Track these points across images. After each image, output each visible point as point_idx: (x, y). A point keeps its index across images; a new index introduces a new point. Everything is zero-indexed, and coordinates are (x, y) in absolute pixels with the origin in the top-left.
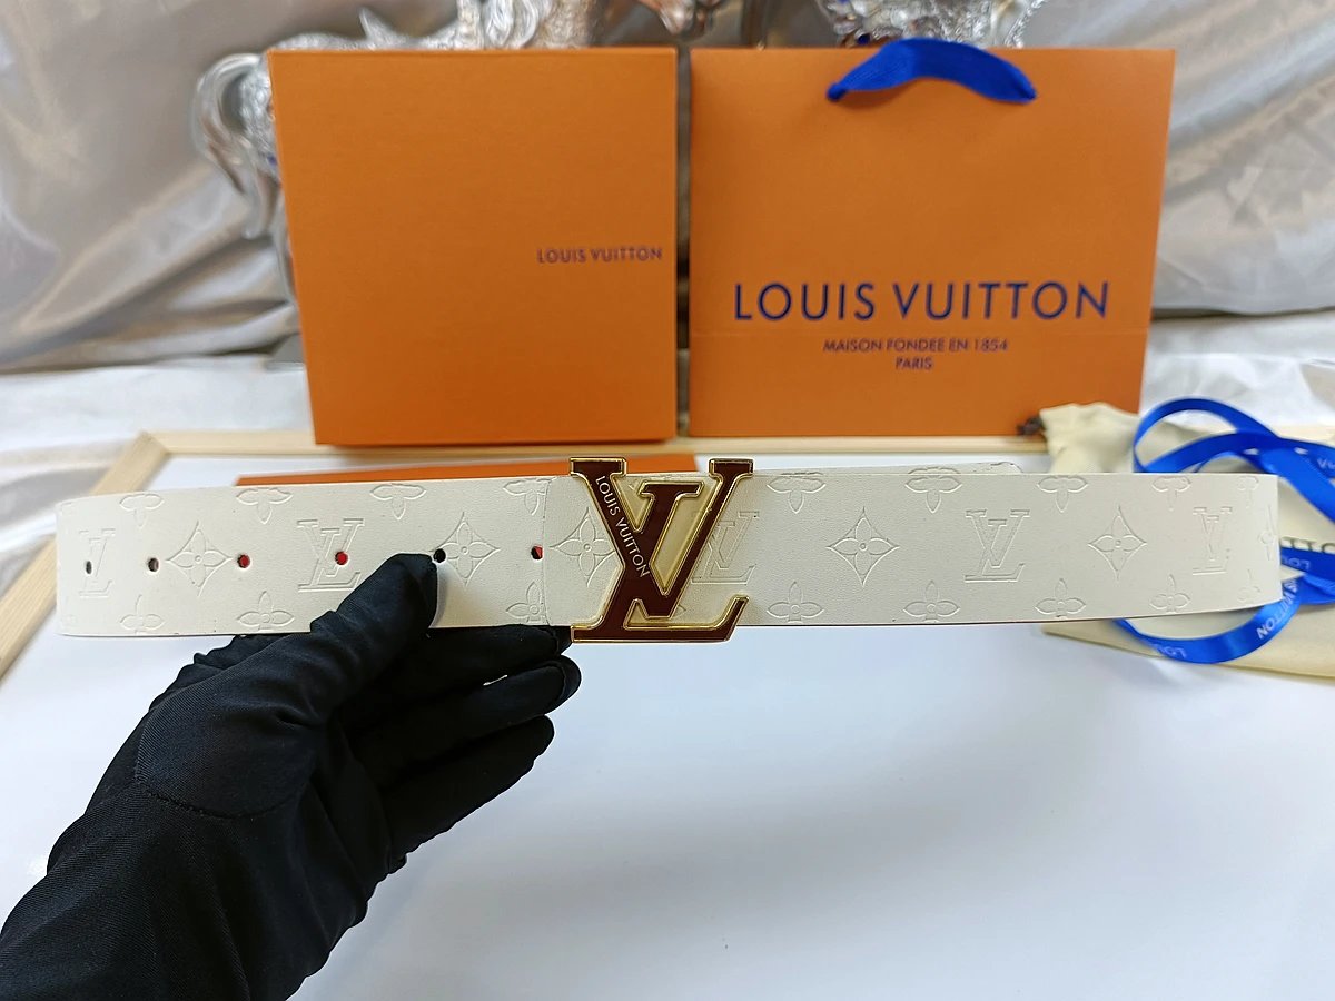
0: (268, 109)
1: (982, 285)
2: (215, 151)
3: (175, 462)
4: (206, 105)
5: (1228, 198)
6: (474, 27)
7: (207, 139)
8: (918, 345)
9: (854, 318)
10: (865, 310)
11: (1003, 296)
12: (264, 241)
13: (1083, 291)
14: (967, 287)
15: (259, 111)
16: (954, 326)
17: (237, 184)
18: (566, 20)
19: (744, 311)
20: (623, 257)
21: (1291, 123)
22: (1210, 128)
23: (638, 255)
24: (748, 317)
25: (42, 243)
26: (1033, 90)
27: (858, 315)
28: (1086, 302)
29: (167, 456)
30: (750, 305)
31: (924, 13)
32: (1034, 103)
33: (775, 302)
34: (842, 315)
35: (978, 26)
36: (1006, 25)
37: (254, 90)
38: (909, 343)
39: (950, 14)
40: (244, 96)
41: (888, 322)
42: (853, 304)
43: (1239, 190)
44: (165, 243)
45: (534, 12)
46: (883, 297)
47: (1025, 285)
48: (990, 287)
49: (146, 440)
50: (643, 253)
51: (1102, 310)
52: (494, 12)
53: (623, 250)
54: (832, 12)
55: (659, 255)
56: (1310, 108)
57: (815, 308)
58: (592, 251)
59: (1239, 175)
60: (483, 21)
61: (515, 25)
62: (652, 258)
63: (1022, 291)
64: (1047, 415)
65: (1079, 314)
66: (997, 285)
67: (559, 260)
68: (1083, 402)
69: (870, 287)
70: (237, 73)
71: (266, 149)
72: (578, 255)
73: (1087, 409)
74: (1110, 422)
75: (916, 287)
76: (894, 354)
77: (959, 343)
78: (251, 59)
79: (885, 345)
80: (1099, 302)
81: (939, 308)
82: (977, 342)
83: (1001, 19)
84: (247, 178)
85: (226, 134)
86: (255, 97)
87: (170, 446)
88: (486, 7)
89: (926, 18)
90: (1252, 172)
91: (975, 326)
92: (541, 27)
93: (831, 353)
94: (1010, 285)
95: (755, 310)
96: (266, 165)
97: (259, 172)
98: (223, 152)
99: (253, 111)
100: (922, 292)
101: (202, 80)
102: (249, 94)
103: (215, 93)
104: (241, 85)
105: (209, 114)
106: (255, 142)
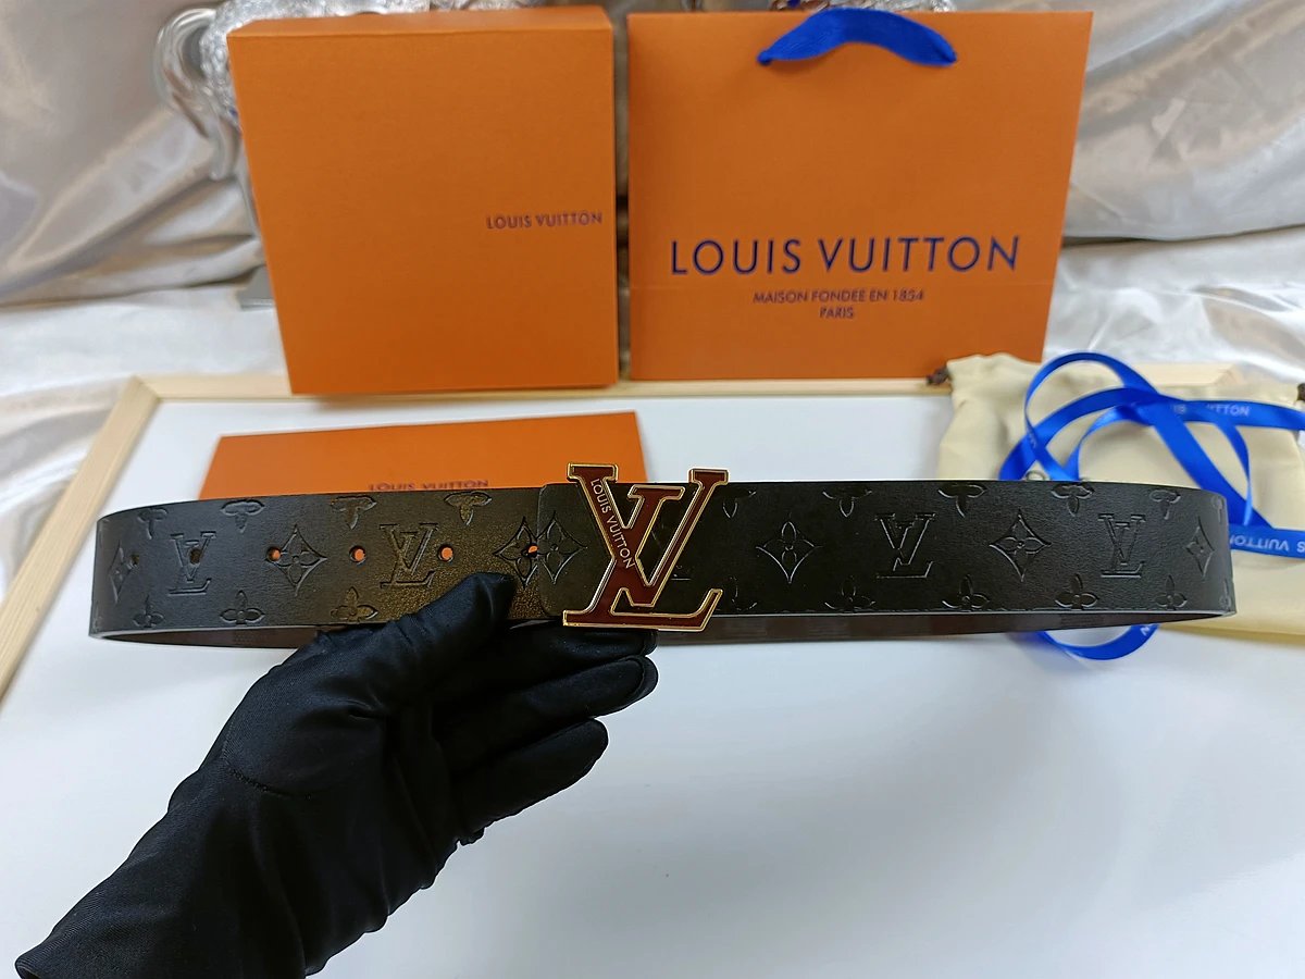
0: (227, 67)
1: (902, 240)
2: (178, 99)
3: (167, 409)
4: (167, 57)
5: (1152, 132)
7: (170, 89)
8: (841, 296)
9: (781, 272)
10: (792, 264)
11: (921, 250)
12: (230, 180)
13: (995, 245)
14: (888, 241)
15: (219, 68)
16: (874, 279)
17: (200, 129)
19: (679, 266)
20: (566, 221)
21: (1218, 55)
22: (1139, 59)
23: (580, 220)
24: (684, 271)
25: (22, 188)
26: (954, 53)
27: (785, 269)
28: (997, 254)
29: (158, 401)
30: (684, 261)
32: (954, 65)
33: (709, 257)
34: (770, 269)
37: (213, 47)
38: (833, 294)
40: (203, 51)
41: (813, 274)
42: (780, 258)
43: (1162, 125)
44: (136, 186)
46: (809, 252)
47: (942, 239)
48: (909, 241)
49: (137, 384)
50: (584, 217)
51: (1012, 262)
53: (566, 216)
55: (600, 220)
56: (1237, 40)
57: (745, 264)
58: (537, 217)
59: (1164, 109)
62: (593, 221)
63: (938, 244)
64: (952, 365)
65: (990, 267)
66: (916, 240)
67: (507, 227)
68: (987, 354)
69: (797, 242)
70: (195, 26)
71: (227, 103)
72: (524, 222)
73: (989, 360)
74: (1012, 371)
75: (840, 242)
76: (819, 305)
77: (879, 294)
78: (209, 13)
79: (810, 296)
80: (1010, 255)
81: (861, 261)
82: (895, 292)
84: (210, 122)
85: (188, 85)
86: (214, 54)
87: (160, 392)
90: (1177, 105)
91: (895, 278)
93: (760, 304)
94: (927, 240)
95: (690, 265)
96: (229, 115)
97: (222, 119)
98: (186, 101)
99: (214, 68)
100: (845, 247)
101: (162, 33)
102: (207, 50)
103: (175, 44)
104: (199, 39)
105: (170, 65)
106: (217, 95)
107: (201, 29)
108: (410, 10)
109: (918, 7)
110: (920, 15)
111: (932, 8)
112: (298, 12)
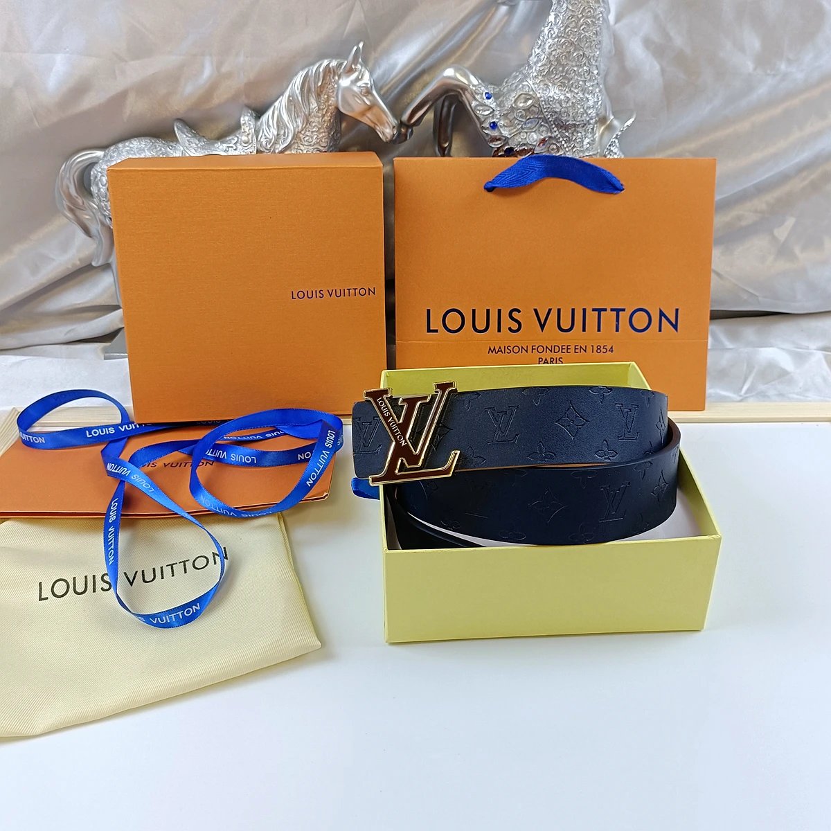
1: (594, 310)
4: (65, 182)
5: (773, 238)
6: (250, 137)
8: (553, 349)
9: (508, 332)
10: (515, 326)
11: (609, 317)
12: (106, 267)
13: (662, 314)
14: (584, 310)
16: (576, 335)
18: (313, 132)
19: (432, 327)
23: (360, 292)
24: (436, 331)
26: (622, 185)
27: (510, 329)
28: (664, 320)
30: (436, 323)
31: (549, 134)
32: (623, 192)
33: (453, 321)
35: (587, 141)
36: (605, 139)
38: (547, 348)
39: (567, 134)
41: (530, 333)
42: (507, 323)
43: (780, 234)
45: (291, 127)
46: (526, 317)
47: (624, 310)
48: (599, 311)
50: (363, 291)
51: (675, 327)
52: (265, 127)
54: (487, 134)
55: (374, 292)
57: (481, 325)
60: (257, 132)
61: (278, 135)
62: (369, 294)
63: (621, 313)
65: (660, 330)
66: (605, 310)
67: (305, 297)
69: (519, 311)
75: (550, 310)
76: (537, 355)
77: (581, 347)
78: (99, 153)
79: (530, 349)
80: (673, 321)
81: (566, 324)
82: (593, 347)
83: (602, 136)
88: (259, 123)
89: (550, 137)
91: (591, 337)
92: (295, 136)
93: (492, 354)
94: (612, 310)
95: (440, 327)
100: (554, 315)
101: (64, 166)
102: (96, 177)
103: (72, 174)
104: (91, 170)
105: (68, 188)
106: (100, 207)
107: (92, 165)
108: (243, 153)
109: (594, 155)
110: (596, 160)
111: (605, 156)
112: (163, 154)
